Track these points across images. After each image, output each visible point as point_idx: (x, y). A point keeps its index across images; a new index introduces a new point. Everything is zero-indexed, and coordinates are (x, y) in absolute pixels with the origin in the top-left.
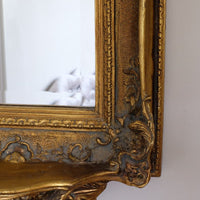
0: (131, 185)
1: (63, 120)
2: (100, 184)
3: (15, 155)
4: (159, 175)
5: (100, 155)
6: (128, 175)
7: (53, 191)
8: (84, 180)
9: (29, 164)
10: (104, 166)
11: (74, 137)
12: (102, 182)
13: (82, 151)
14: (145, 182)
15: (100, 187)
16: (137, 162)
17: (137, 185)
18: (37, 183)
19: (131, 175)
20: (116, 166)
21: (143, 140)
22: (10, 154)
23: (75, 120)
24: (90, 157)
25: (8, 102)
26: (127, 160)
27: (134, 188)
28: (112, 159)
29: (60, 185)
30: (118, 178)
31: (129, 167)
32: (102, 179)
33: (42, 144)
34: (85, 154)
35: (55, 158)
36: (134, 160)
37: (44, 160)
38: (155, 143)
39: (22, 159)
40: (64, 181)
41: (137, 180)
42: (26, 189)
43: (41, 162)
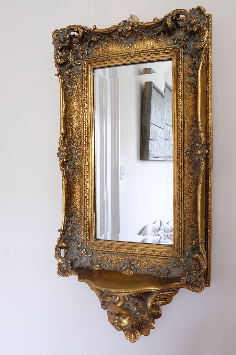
0: (193, 291)
1: (155, 251)
2: (175, 289)
3: (128, 270)
4: (209, 286)
5: (175, 272)
6: (191, 285)
7: (148, 292)
8: (167, 287)
9: (135, 275)
10: (177, 279)
11: (160, 261)
12: (176, 288)
13: (165, 270)
14: (201, 290)
15: (175, 291)
16: (197, 278)
17: (197, 292)
18: (140, 287)
19: (193, 285)
20: (184, 279)
21: (200, 265)
22: (125, 269)
23: (162, 252)
24: (169, 273)
25: (120, 240)
26: (191, 276)
27: (195, 293)
28: (182, 275)
29: (153, 289)
30: (186, 286)
31: (192, 280)
32: (176, 287)
33: (143, 264)
34: (167, 271)
35: (149, 273)
36: (195, 277)
37: (143, 273)
38: (207, 267)
39: (132, 272)
40: (156, 287)
41: (197, 289)
42: (135, 290)
43: (142, 275)
